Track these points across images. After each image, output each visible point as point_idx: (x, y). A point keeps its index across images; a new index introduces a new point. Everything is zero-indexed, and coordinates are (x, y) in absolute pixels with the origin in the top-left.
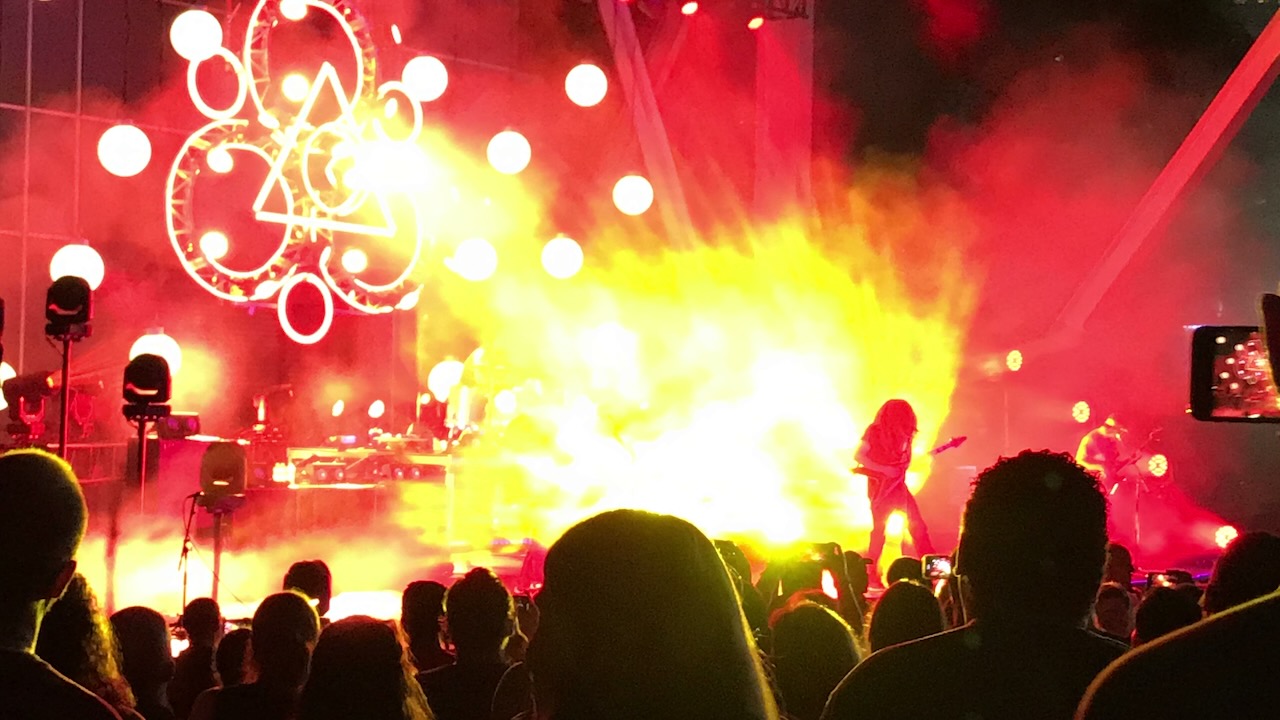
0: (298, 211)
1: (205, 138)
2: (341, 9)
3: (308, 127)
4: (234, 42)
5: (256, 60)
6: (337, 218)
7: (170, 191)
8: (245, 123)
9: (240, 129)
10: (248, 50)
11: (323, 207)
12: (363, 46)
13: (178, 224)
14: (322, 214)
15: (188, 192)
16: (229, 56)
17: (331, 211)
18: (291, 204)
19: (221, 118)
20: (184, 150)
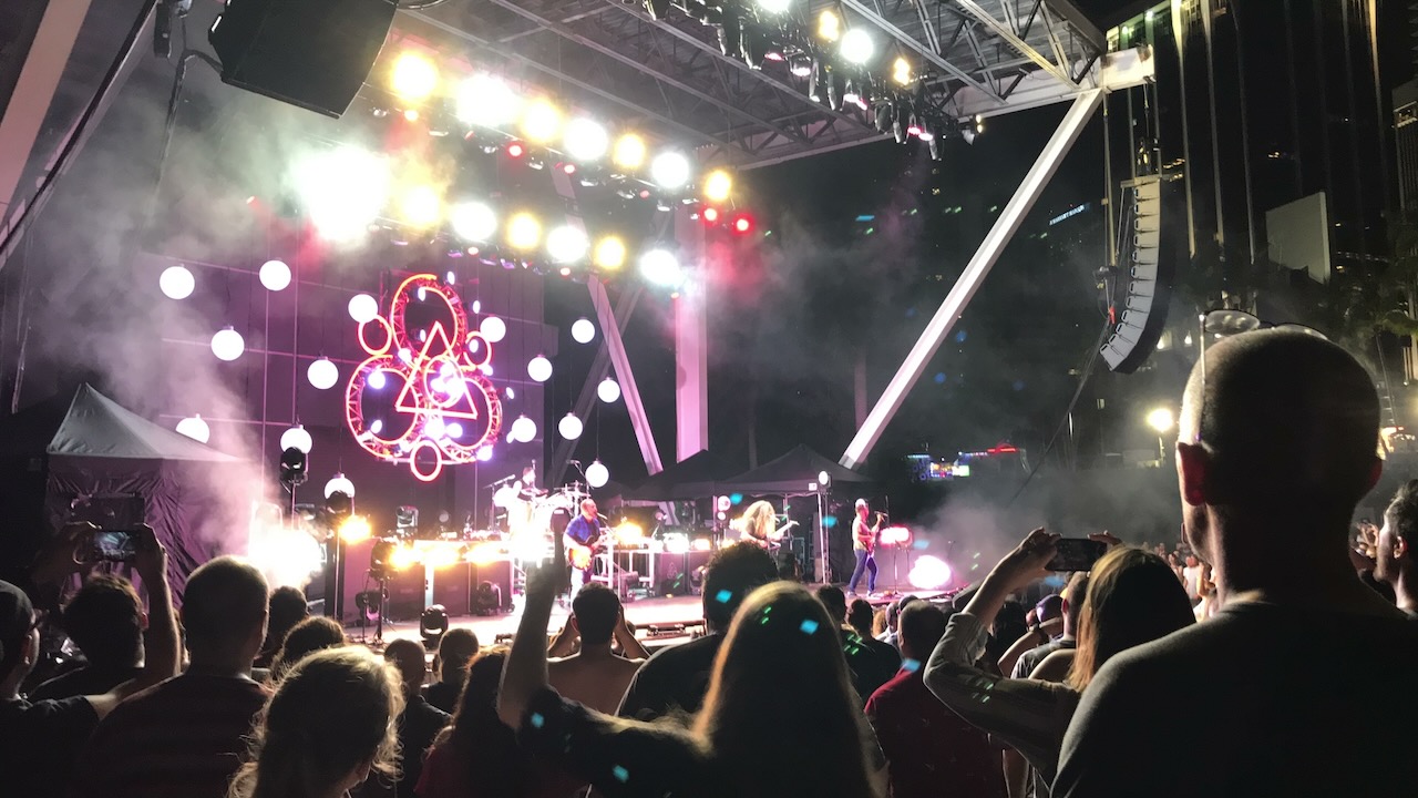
0: (422, 406)
1: (367, 366)
2: (445, 293)
3: (427, 358)
4: (384, 311)
5: (397, 321)
6: (444, 409)
7: (348, 397)
8: (391, 356)
9: (388, 359)
10: (392, 317)
11: (436, 403)
12: (458, 313)
13: (353, 415)
14: (435, 407)
15: (360, 397)
16: (382, 320)
17: (441, 405)
18: (417, 403)
19: (378, 354)
20: (356, 373)
